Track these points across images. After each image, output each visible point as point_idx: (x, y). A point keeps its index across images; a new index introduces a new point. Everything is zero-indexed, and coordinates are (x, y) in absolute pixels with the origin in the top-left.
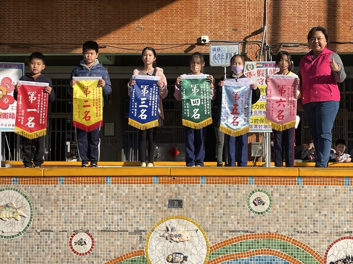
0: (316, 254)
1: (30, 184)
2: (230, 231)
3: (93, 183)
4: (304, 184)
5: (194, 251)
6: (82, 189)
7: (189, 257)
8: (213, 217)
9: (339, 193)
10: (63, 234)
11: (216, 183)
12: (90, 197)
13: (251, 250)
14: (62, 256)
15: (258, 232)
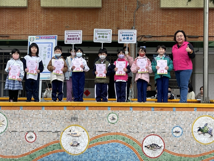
0: (138, 142)
1: (7, 109)
2: (99, 132)
3: (36, 109)
4: (133, 110)
5: (83, 141)
6: (31, 112)
7: (80, 143)
8: (91, 125)
9: (149, 114)
10: (22, 133)
11: (93, 110)
12: (35, 116)
14: (22, 143)
15: (112, 132)
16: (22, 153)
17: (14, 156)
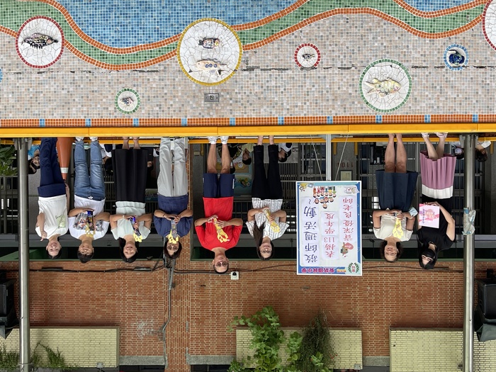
0: (71, 50)
1: (363, 117)
2: (157, 71)
3: (297, 118)
4: (84, 120)
5: (193, 50)
6: (308, 112)
7: (197, 45)
10: (327, 65)
11: (171, 119)
12: (299, 104)
13: (135, 53)
14: (328, 43)
15: (129, 71)
16: (327, 22)
17: (345, 13)
